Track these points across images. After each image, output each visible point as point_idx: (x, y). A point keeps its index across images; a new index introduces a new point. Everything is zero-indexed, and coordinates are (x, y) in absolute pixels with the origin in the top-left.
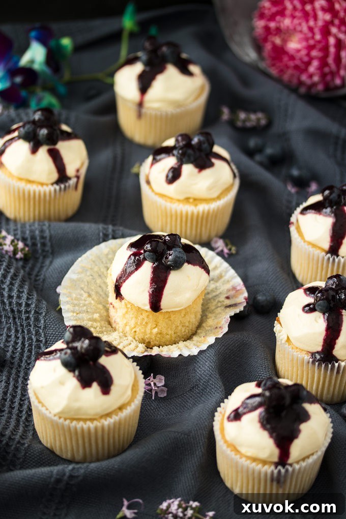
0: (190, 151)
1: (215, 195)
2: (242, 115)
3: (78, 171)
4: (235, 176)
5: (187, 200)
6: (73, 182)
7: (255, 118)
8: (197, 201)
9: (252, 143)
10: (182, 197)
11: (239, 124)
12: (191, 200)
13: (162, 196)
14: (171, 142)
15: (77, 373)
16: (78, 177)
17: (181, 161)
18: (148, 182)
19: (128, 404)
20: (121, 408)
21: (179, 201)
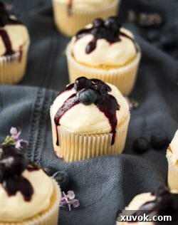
0: (103, 30)
1: (122, 63)
2: (143, 16)
3: (21, 47)
4: (137, 51)
5: (101, 66)
6: (17, 55)
7: (153, 18)
8: (108, 67)
9: (152, 34)
10: (97, 64)
11: (141, 22)
12: (104, 67)
13: (83, 64)
14: (89, 26)
15: (5, 184)
16: (21, 52)
17: (96, 38)
18: (73, 55)
19: (47, 210)
20: (40, 214)
21: (95, 67)
